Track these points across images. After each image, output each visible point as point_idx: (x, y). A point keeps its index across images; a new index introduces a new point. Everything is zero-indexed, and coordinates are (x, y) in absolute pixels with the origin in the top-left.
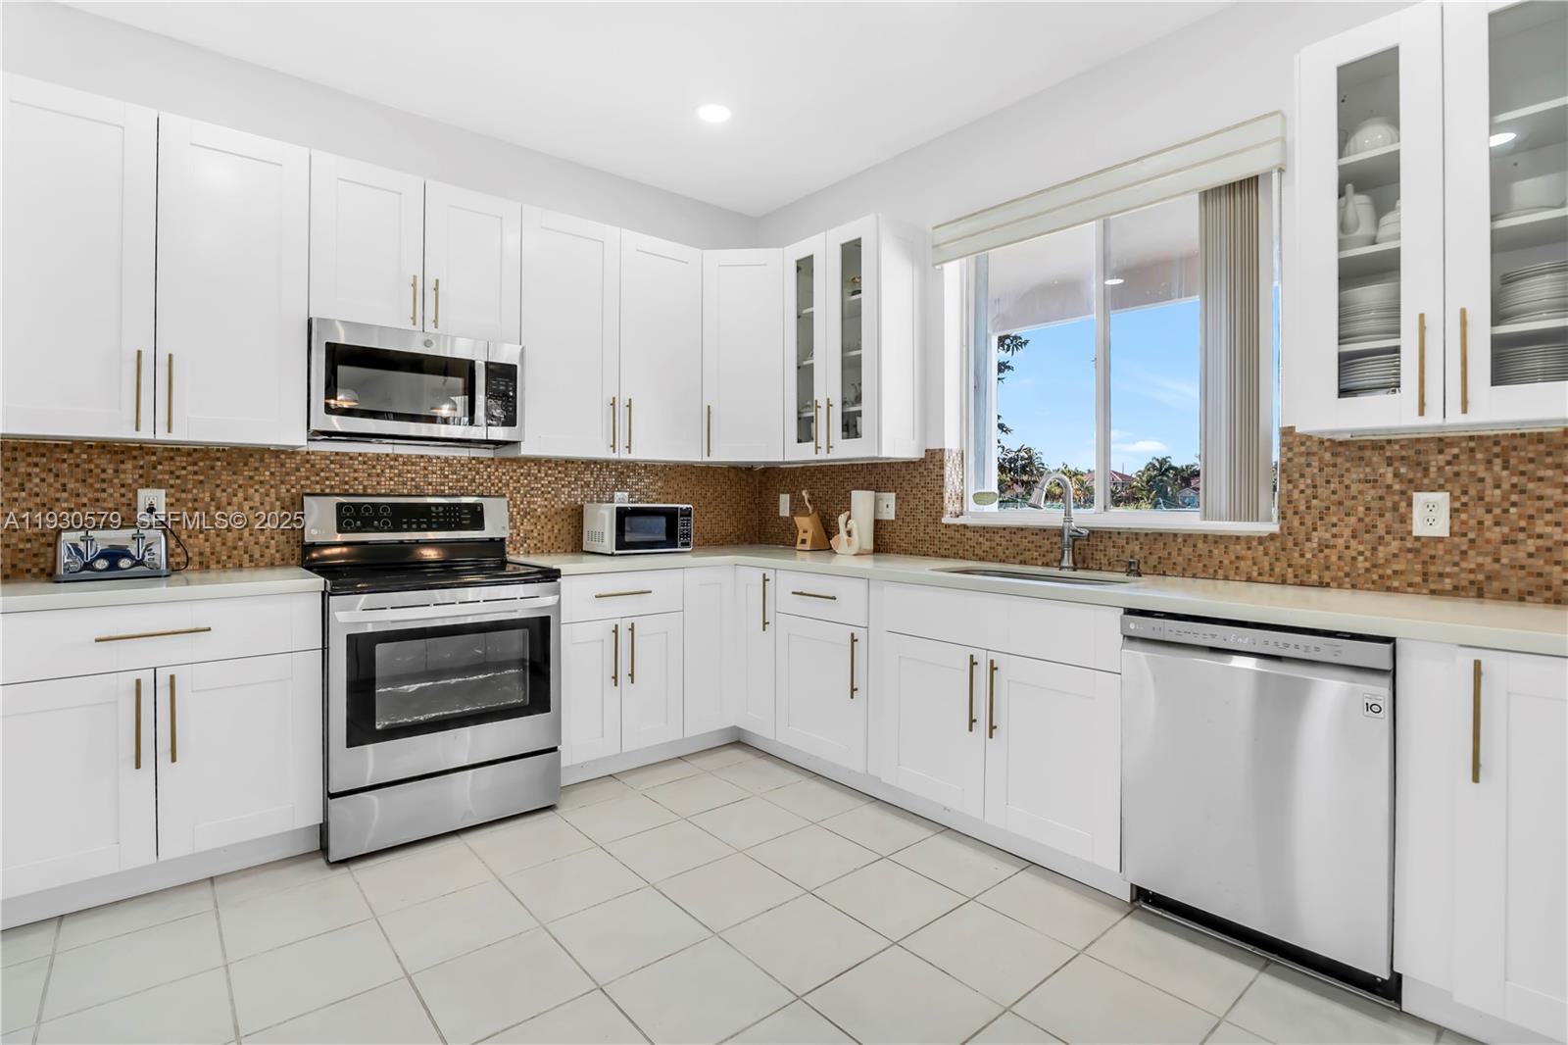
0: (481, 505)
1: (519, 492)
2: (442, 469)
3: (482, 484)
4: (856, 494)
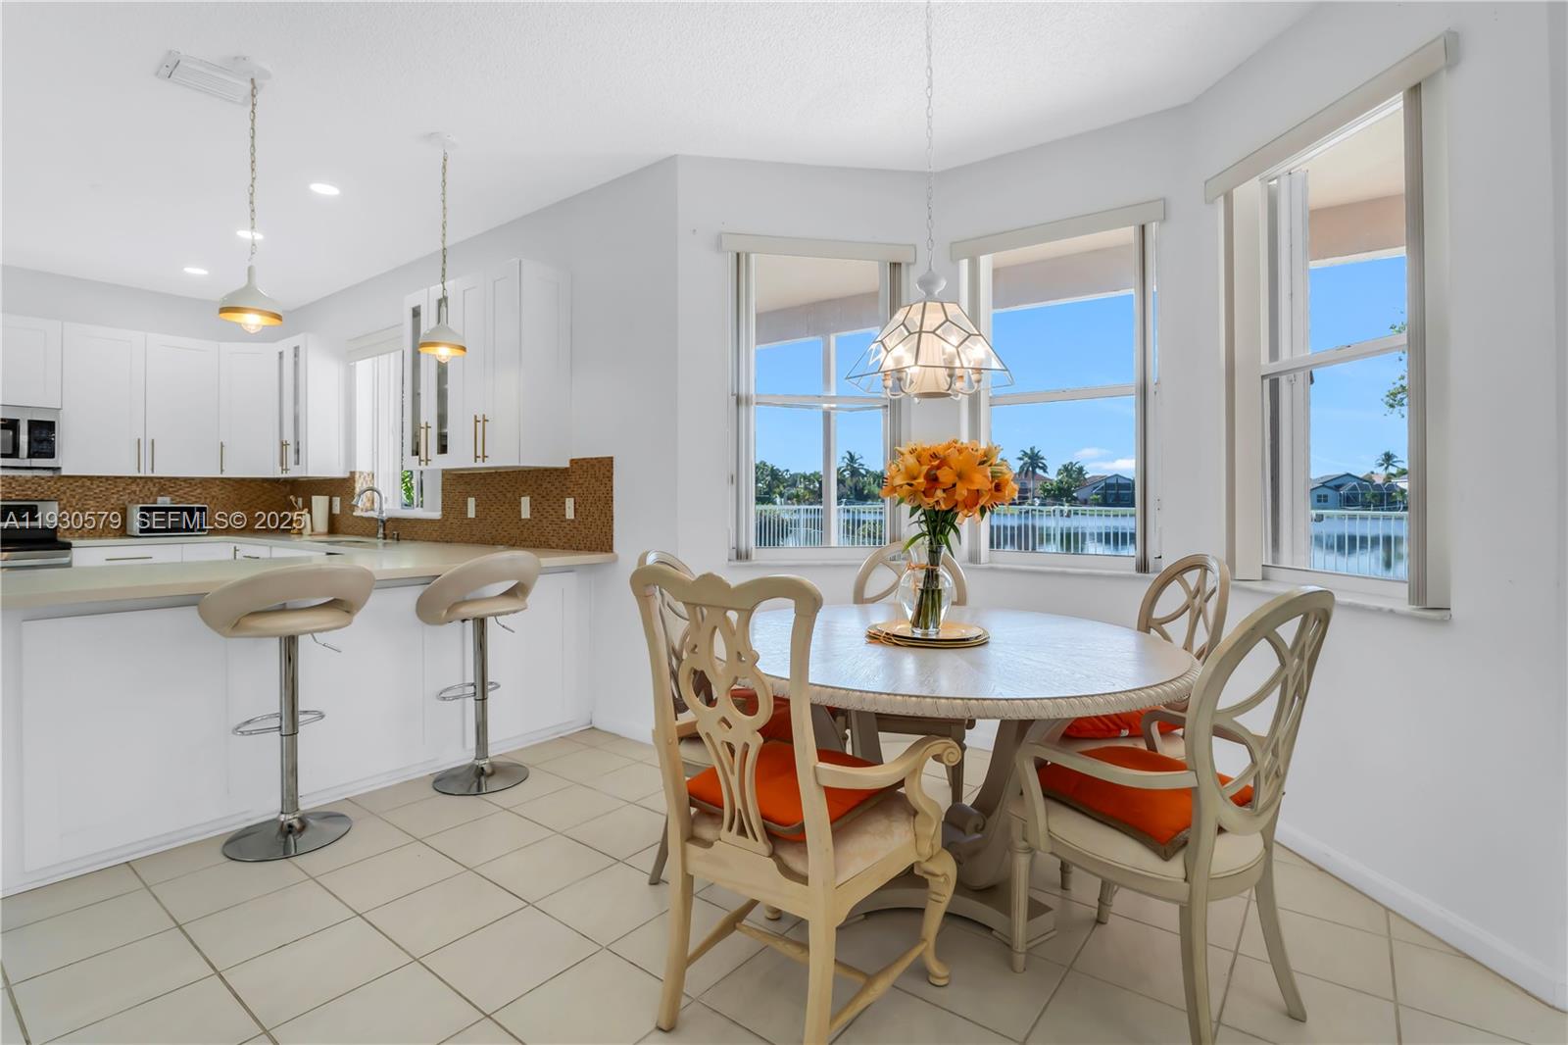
0: (36, 506)
1: (74, 497)
2: (10, 483)
3: (42, 493)
4: (315, 498)
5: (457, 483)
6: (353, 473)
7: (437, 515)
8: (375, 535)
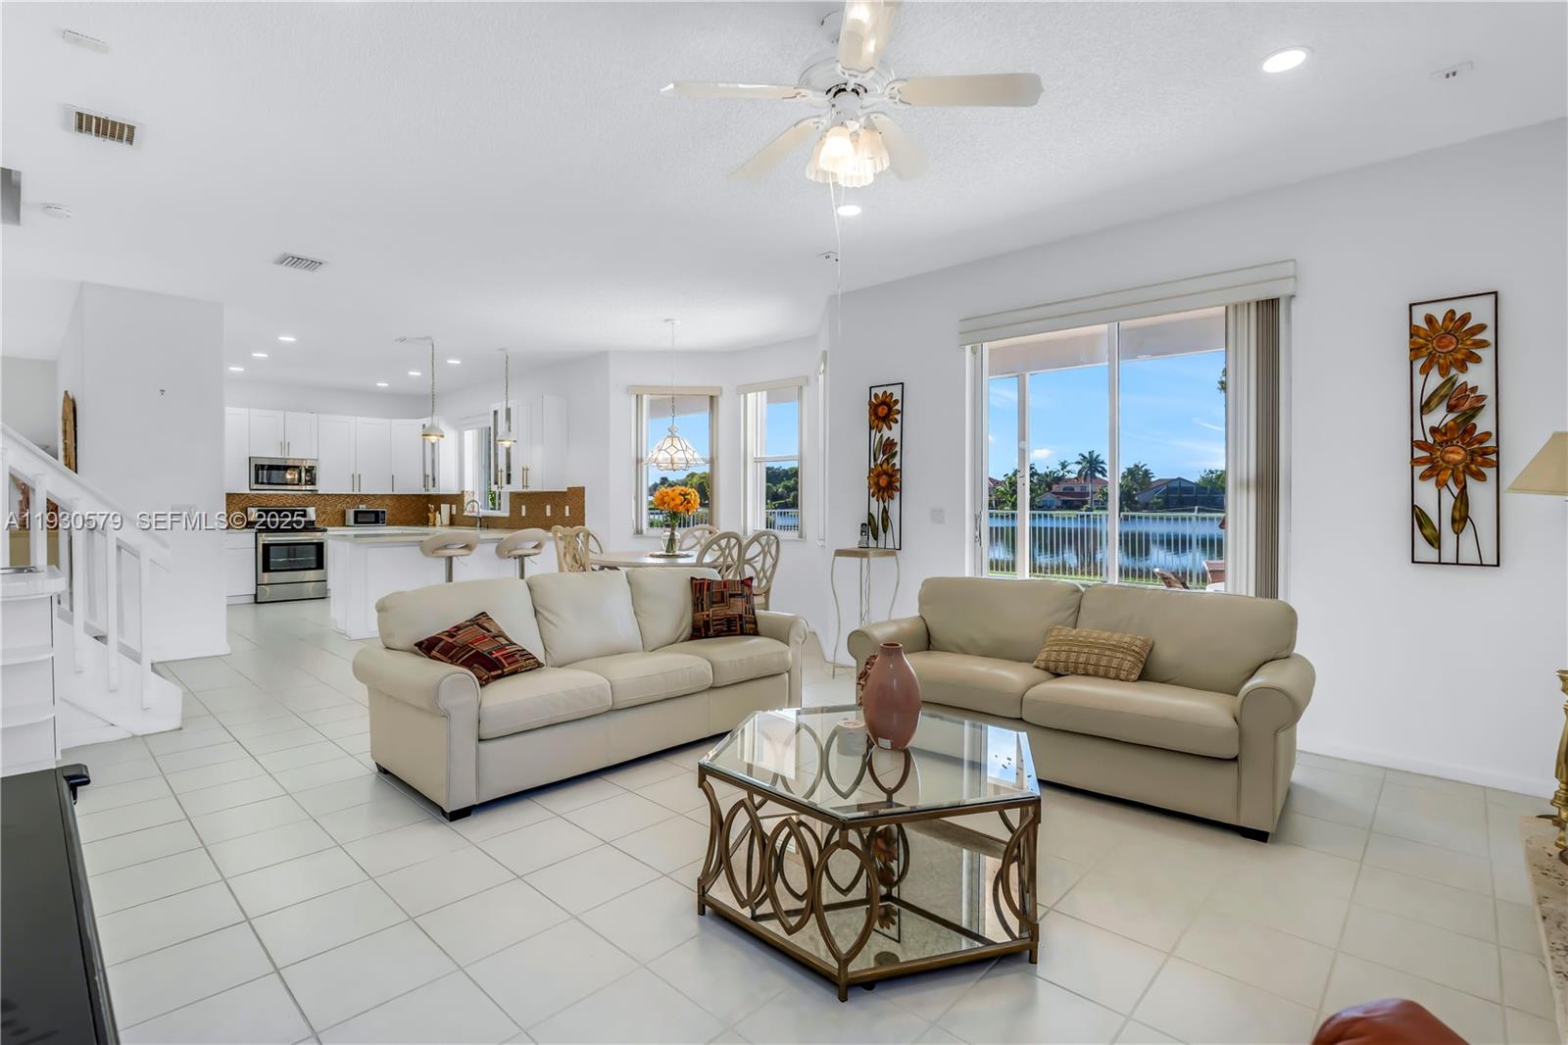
1: (321, 505)
2: (292, 498)
4: (442, 505)
5: (517, 498)
6: (463, 492)
7: (507, 514)
8: (475, 526)
